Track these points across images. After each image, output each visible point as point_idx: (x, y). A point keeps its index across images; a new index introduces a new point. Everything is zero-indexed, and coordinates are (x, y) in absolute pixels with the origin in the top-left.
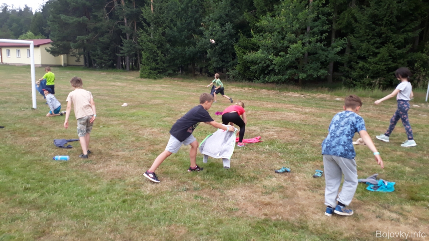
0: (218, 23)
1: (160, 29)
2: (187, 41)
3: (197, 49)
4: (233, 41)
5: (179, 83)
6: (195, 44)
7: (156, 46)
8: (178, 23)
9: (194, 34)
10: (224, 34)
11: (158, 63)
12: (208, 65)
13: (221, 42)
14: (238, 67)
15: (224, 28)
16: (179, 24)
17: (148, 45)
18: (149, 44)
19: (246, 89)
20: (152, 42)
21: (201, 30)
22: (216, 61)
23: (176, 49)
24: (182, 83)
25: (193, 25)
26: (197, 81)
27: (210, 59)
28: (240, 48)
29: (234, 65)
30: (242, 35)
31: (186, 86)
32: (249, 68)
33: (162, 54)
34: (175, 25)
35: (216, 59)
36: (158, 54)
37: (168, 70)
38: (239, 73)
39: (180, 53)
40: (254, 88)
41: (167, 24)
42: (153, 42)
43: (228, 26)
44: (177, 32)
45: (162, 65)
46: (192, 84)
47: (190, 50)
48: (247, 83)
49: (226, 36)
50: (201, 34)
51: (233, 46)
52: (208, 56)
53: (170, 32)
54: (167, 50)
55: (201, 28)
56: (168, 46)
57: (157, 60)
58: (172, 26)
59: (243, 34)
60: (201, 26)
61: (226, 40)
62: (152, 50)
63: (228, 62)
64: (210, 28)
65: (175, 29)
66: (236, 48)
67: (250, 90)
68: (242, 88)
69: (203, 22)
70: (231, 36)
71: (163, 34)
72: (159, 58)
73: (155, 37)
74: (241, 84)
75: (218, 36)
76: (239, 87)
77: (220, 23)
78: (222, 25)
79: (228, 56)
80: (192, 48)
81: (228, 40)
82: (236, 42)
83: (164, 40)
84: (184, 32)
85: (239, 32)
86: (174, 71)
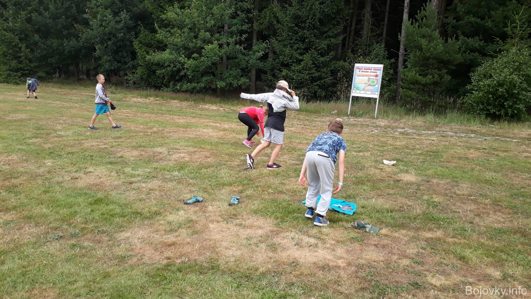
0: (109, 10)
1: (23, 14)
2: (65, 32)
3: (81, 44)
4: (131, 36)
5: (55, 90)
6: (77, 37)
7: (17, 37)
8: (51, 7)
9: (76, 23)
10: (119, 26)
11: (22, 61)
12: (98, 67)
13: (114, 36)
14: (139, 71)
15: (118, 19)
16: (53, 8)
17: (5, 35)
18: (7, 34)
19: (152, 99)
20: (10, 31)
21: (86, 18)
22: (109, 61)
23: (48, 42)
24: (60, 90)
25: (74, 10)
26: (82, 88)
27: (100, 58)
28: (141, 45)
29: (134, 67)
30: (142, 28)
31: (65, 94)
32: (154, 72)
33: (27, 49)
34: (47, 9)
35: (109, 58)
36: (20, 48)
37: (37, 72)
38: (142, 79)
39: (55, 48)
40: (162, 98)
41: (34, 7)
42: (12, 31)
43: (124, 15)
44: (50, 18)
45: (27, 65)
46: (74, 91)
47: (70, 44)
48: (152, 92)
49: (122, 29)
50: (86, 23)
51: (132, 42)
52: (97, 53)
53: (40, 18)
54: (36, 43)
55: (85, 16)
56: (37, 37)
57: (20, 57)
58: (41, 10)
59: (145, 28)
60: (85, 12)
61: (122, 34)
62: (10, 43)
63: (125, 63)
64: (99, 16)
65: (47, 14)
66: (136, 44)
67: (158, 100)
68: (146, 98)
69: (89, 8)
70: (129, 29)
71: (29, 20)
72: (22, 54)
73: (16, 25)
74: (144, 93)
75: (110, 28)
76: (142, 96)
77: (113, 11)
78: (116, 14)
79: (125, 55)
80: (73, 42)
81: (124, 34)
82: (136, 38)
83: (30, 29)
84: (60, 20)
85: (139, 25)
86: (48, 73)
